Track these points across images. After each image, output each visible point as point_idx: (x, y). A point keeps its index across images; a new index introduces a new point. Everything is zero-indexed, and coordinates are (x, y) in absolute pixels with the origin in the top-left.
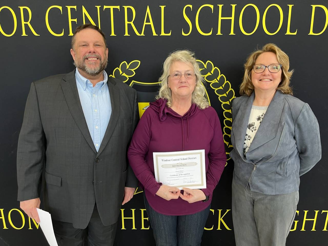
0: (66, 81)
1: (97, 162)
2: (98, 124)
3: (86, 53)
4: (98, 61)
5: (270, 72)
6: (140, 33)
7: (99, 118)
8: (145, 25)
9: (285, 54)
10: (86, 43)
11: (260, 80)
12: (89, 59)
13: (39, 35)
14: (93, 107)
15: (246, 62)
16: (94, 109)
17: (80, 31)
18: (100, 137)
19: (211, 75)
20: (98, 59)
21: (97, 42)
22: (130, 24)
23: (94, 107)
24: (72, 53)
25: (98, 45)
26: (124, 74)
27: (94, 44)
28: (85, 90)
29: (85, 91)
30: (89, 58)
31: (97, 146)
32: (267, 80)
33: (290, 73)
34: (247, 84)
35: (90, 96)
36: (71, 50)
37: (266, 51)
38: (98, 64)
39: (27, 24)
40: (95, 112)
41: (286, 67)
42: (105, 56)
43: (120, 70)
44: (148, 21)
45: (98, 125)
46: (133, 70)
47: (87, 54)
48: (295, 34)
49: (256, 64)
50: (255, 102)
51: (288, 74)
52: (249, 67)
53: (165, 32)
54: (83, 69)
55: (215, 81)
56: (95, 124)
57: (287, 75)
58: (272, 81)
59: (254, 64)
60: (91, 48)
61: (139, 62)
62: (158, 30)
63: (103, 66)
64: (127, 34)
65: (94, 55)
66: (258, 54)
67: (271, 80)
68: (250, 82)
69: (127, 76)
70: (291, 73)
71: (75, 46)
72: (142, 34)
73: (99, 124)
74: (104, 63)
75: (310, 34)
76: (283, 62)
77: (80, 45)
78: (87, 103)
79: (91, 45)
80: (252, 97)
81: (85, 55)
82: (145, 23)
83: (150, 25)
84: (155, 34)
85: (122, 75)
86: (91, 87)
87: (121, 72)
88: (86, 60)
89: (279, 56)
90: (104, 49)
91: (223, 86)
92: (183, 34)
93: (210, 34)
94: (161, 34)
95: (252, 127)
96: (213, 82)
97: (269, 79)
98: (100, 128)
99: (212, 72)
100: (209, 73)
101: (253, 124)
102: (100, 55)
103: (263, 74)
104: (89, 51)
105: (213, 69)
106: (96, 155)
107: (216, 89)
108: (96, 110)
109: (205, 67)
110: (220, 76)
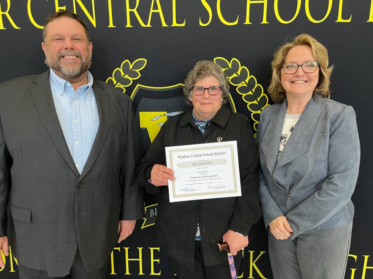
0: (37, 84)
1: (79, 187)
2: (79, 139)
3: (61, 50)
4: (78, 59)
5: (304, 72)
6: (146, 23)
7: (80, 130)
8: (152, 13)
9: (323, 46)
10: (62, 36)
11: (292, 82)
12: (65, 57)
13: (20, 28)
14: (73, 117)
16: (74, 120)
17: (53, 20)
18: (81, 155)
20: (77, 57)
21: (76, 35)
22: (133, 12)
23: (74, 116)
24: (44, 48)
25: (77, 39)
26: (127, 76)
27: (72, 38)
28: (62, 95)
29: (62, 97)
30: (66, 56)
33: (329, 70)
34: (277, 87)
35: (69, 102)
36: (43, 43)
37: (299, 45)
38: (78, 64)
39: (5, 15)
40: (75, 123)
41: (324, 64)
42: (87, 53)
43: (121, 70)
44: (155, 7)
45: (79, 140)
46: (137, 71)
47: (63, 51)
49: (286, 62)
50: (288, 110)
51: (327, 71)
52: (277, 65)
53: (178, 22)
54: (58, 70)
55: (243, 84)
56: (74, 139)
58: (307, 83)
60: (68, 43)
61: (145, 61)
62: (169, 20)
63: (85, 66)
64: (129, 25)
65: (71, 53)
66: (288, 49)
67: (306, 82)
69: (131, 79)
71: (47, 39)
72: (149, 25)
73: (80, 139)
74: (87, 62)
76: (320, 58)
77: (54, 38)
78: (64, 112)
79: (68, 39)
80: (284, 105)
81: (60, 52)
82: (152, 11)
83: (159, 13)
84: (164, 25)
85: (124, 77)
86: (71, 92)
87: (123, 74)
88: (62, 58)
89: (315, 51)
90: (85, 44)
91: (253, 90)
92: (201, 24)
93: (236, 23)
94: (172, 24)
95: (283, 140)
96: (240, 85)
97: (303, 81)
98: (81, 144)
99: (239, 73)
100: (235, 74)
101: (285, 136)
102: (80, 52)
103: (296, 74)
104: (65, 47)
105: (240, 69)
106: (79, 178)
107: (244, 95)
108: (76, 121)
109: (230, 66)
110: (248, 78)
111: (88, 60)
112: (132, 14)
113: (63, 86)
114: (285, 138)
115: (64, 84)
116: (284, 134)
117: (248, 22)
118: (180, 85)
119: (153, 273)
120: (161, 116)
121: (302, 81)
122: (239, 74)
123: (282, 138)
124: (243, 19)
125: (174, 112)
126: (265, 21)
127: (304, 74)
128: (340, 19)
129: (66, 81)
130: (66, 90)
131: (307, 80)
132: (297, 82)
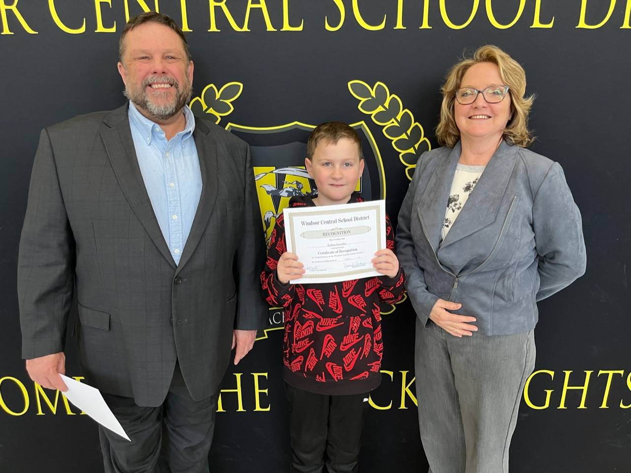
0: (110, 127)
1: (176, 283)
2: (178, 211)
3: (147, 74)
4: (173, 89)
5: (486, 101)
6: (241, 25)
7: (179, 199)
8: (251, 8)
9: (518, 65)
10: (147, 53)
11: (470, 118)
12: (154, 86)
13: (37, 33)
14: (167, 178)
15: (444, 82)
16: (169, 182)
17: (136, 27)
18: (181, 235)
19: (384, 110)
20: (172, 85)
21: (169, 51)
22: (220, 7)
23: (169, 177)
24: (121, 71)
25: (172, 58)
26: (211, 111)
27: (163, 56)
28: (150, 144)
29: (149, 147)
30: (155, 84)
31: (177, 253)
32: (481, 117)
33: (527, 101)
34: (447, 125)
35: (160, 155)
36: (119, 64)
37: (481, 61)
38: (172, 96)
39: (11, 10)
40: (171, 187)
41: (518, 91)
42: (186, 79)
43: (202, 101)
45: (178, 213)
46: (228, 102)
47: (150, 76)
48: (550, 26)
49: (461, 87)
50: (462, 159)
52: (450, 92)
53: (291, 25)
54: (142, 105)
55: (392, 123)
56: (170, 212)
57: (520, 106)
58: (491, 119)
59: (458, 87)
60: (158, 64)
61: (240, 86)
62: (277, 21)
63: (183, 99)
64: (213, 28)
65: (163, 79)
66: (466, 67)
67: (490, 117)
68: (452, 122)
69: (218, 115)
70: (529, 101)
71: (126, 57)
72: (245, 28)
73: (180, 212)
74: (185, 93)
75: (579, 26)
76: (511, 82)
77: (136, 56)
78: (154, 171)
79: (157, 58)
81: (146, 78)
82: (250, 6)
83: (261, 8)
84: (270, 28)
85: (207, 112)
86: (162, 139)
87: (205, 107)
88: (149, 87)
89: (504, 71)
90: (183, 65)
92: (328, 27)
93: (382, 26)
94: (282, 28)
95: (453, 203)
96: (388, 124)
97: (485, 115)
98: (181, 218)
99: (387, 105)
100: (380, 107)
101: (456, 197)
102: (175, 77)
103: (474, 105)
104: (153, 70)
105: (389, 99)
106: (175, 271)
107: (395, 139)
108: (172, 184)
109: (373, 94)
110: (401, 113)
111: (187, 89)
112: (218, 10)
113: (151, 131)
114: (455, 200)
115: (151, 128)
116: (455, 195)
117: (399, 25)
118: (296, 124)
119: (258, 408)
120: (266, 174)
121: (482, 115)
122: (387, 107)
123: (450, 201)
124: (392, 21)
125: (287, 167)
126: (425, 25)
127: (485, 105)
128: (537, 24)
129: (153, 123)
130: (154, 137)
131: (490, 115)
132: (475, 117)
